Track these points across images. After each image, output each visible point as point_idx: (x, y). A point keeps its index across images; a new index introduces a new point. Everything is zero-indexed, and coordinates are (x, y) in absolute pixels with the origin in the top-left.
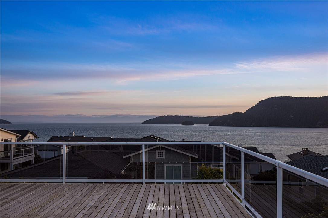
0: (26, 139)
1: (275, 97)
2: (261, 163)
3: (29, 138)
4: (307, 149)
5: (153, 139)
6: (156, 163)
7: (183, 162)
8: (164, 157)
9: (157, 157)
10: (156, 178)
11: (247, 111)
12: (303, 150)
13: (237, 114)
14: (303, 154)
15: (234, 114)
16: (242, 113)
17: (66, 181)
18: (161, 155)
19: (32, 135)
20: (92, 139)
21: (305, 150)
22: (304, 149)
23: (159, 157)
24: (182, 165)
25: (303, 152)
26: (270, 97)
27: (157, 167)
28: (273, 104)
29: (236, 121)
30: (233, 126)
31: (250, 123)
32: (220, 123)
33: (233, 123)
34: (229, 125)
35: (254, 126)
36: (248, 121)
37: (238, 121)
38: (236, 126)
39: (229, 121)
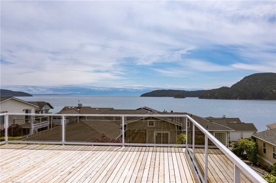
0: (44, 109)
1: (259, 73)
2: (242, 132)
3: (46, 108)
5: (146, 110)
6: (147, 130)
7: (171, 130)
8: (154, 126)
9: (148, 125)
10: (147, 143)
11: (233, 86)
13: (224, 88)
15: (221, 88)
16: (228, 88)
17: (65, 144)
18: (151, 123)
19: (48, 106)
20: (97, 109)
23: (150, 125)
24: (169, 132)
27: (148, 133)
28: (257, 79)
29: (223, 94)
30: (220, 99)
31: (236, 96)
32: (209, 96)
33: (220, 96)
34: (216, 98)
35: (239, 99)
36: (234, 95)
37: (225, 94)
38: (223, 99)
39: (216, 94)
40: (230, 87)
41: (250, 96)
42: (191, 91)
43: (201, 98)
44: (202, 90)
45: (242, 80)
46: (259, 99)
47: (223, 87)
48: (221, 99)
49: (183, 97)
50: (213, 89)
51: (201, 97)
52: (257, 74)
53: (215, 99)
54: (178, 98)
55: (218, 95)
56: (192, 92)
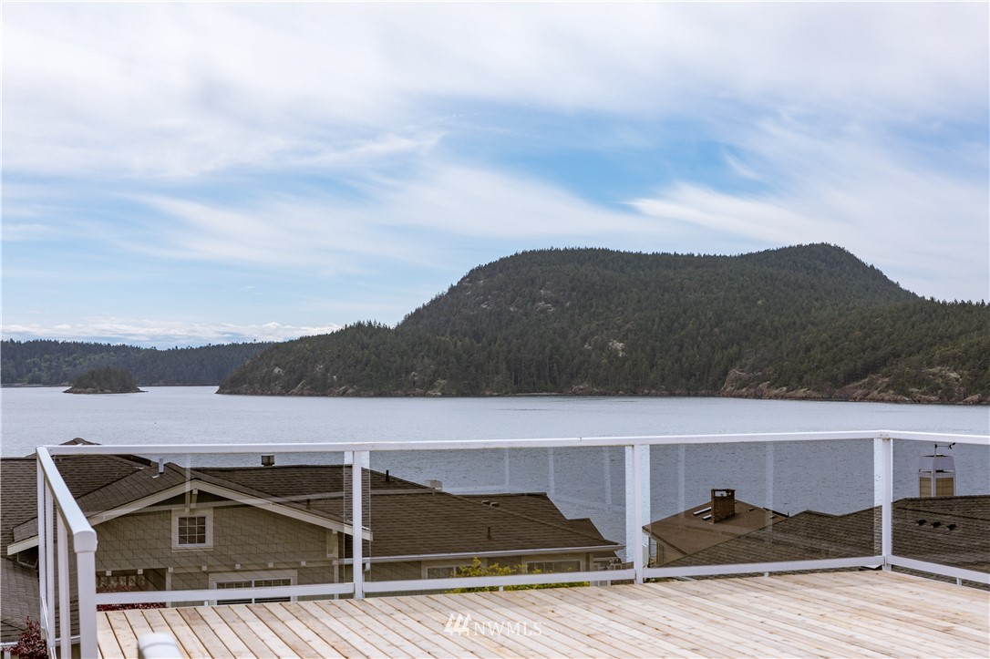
1: (542, 252)
4: (733, 492)
6: (170, 570)
7: (303, 564)
8: (209, 542)
9: (176, 543)
11: (409, 319)
12: (714, 498)
13: (362, 334)
14: (715, 514)
18: (193, 531)
21: (722, 498)
22: (718, 494)
25: (715, 507)
26: (520, 252)
28: (533, 283)
29: (359, 367)
30: (344, 394)
31: (426, 379)
32: (277, 377)
33: (340, 378)
34: (320, 389)
35: (444, 395)
36: (415, 370)
37: (368, 369)
38: (357, 395)
39: (320, 367)
40: (392, 326)
41: (497, 379)
42: (172, 347)
43: (230, 393)
44: (234, 346)
45: (455, 284)
46: (546, 391)
47: (360, 325)
48: (348, 396)
49: (126, 386)
50: (303, 340)
51: (232, 386)
52: (533, 253)
53: (310, 395)
54: (95, 392)
55: (327, 370)
56: (175, 353)
